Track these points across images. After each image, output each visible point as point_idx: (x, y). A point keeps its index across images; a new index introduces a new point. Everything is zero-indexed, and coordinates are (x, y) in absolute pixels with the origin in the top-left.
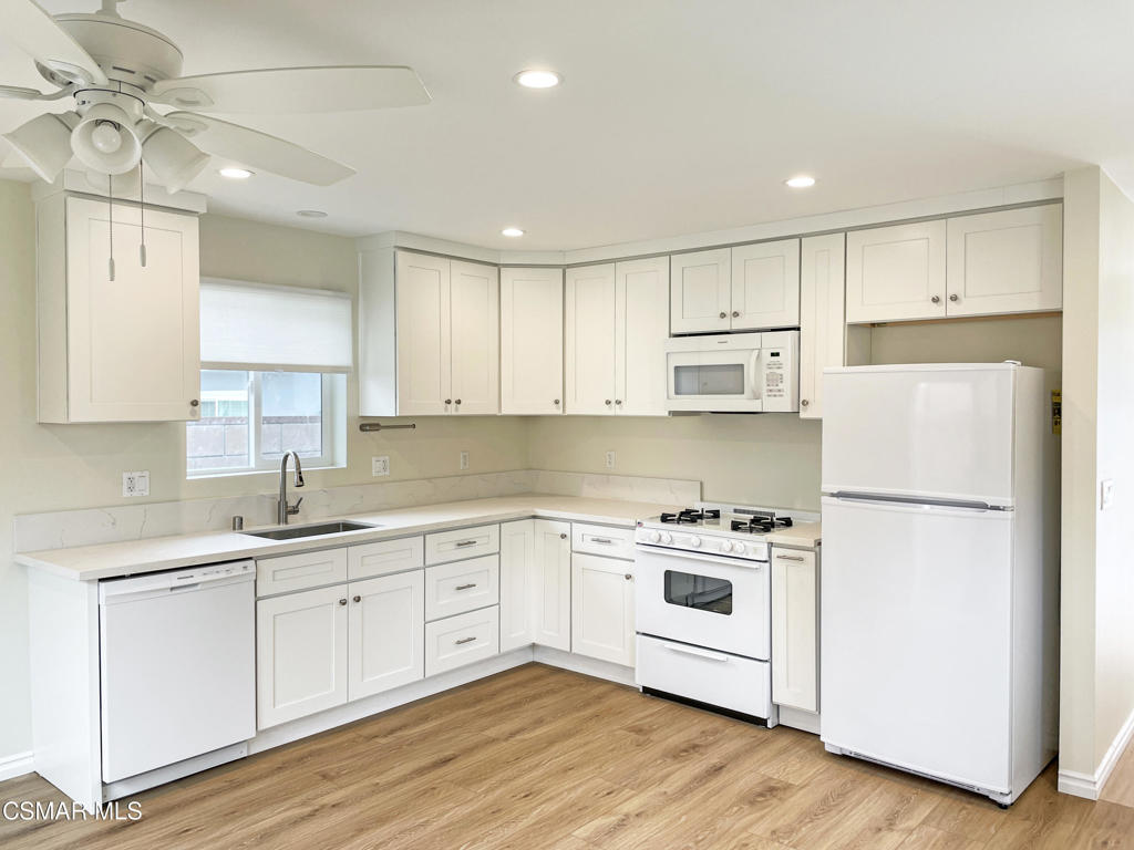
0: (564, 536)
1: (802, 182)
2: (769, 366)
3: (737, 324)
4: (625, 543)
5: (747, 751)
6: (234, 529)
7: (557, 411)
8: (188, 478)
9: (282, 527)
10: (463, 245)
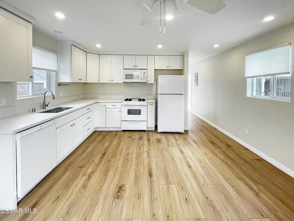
0: (104, 106)
1: (160, 46)
2: (143, 75)
3: (136, 68)
4: (118, 105)
5: (148, 135)
6: (32, 112)
7: (98, 82)
8: (17, 99)
9: (44, 110)
10: (83, 47)
